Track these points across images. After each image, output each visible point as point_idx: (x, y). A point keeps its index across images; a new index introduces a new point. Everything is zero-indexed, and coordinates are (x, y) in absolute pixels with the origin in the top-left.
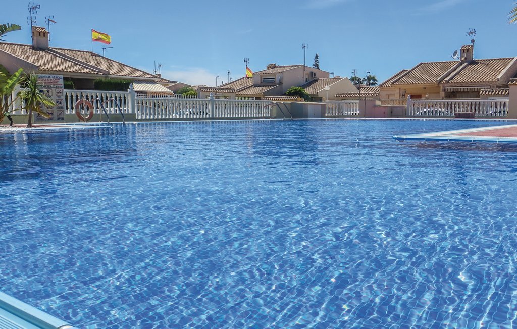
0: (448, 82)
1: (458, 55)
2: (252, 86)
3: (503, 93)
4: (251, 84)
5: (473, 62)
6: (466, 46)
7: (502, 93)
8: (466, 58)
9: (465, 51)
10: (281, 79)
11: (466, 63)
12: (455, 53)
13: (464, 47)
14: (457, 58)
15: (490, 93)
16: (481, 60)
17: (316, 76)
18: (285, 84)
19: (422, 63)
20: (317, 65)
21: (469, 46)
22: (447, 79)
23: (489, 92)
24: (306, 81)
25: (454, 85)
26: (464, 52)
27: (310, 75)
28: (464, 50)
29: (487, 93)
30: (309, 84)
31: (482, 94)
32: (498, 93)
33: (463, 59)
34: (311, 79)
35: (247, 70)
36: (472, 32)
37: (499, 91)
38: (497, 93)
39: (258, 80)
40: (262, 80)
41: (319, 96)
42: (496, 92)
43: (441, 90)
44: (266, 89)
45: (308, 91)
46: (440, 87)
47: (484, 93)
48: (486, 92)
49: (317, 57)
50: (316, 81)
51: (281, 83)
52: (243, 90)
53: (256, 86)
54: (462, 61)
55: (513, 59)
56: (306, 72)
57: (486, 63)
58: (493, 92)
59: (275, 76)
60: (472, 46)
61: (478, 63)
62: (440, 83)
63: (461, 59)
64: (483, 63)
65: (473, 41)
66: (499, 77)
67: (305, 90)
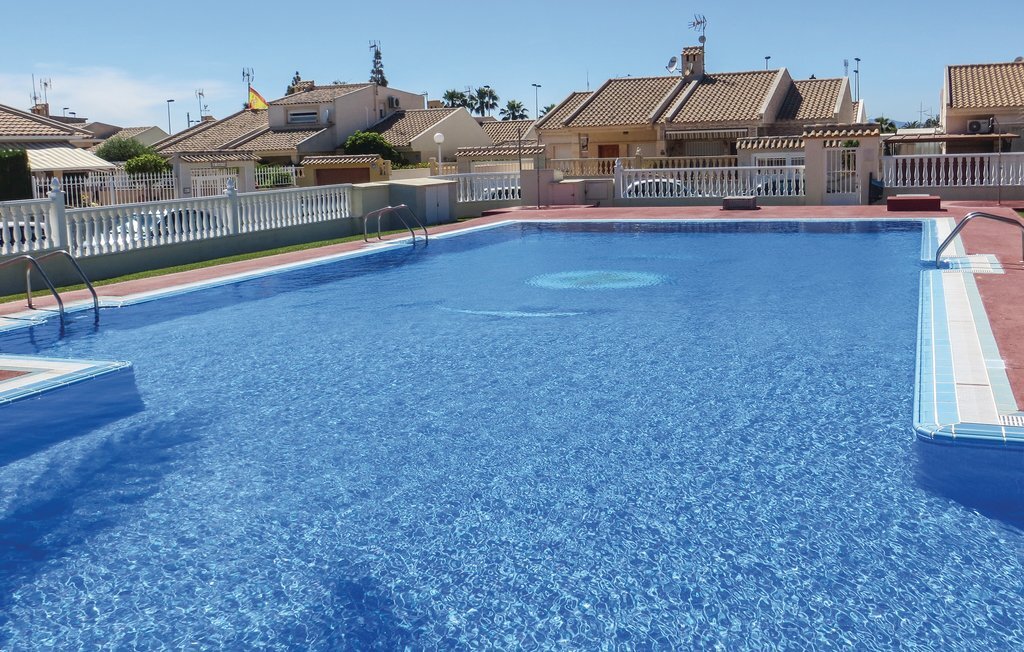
0: (670, 121)
1: (678, 65)
2: (268, 130)
3: (779, 145)
4: (266, 125)
5: (706, 80)
6: (691, 49)
7: (776, 145)
8: (692, 72)
9: (691, 58)
10: (332, 114)
11: (694, 82)
12: (673, 62)
13: (686, 49)
14: (676, 71)
15: (755, 146)
16: (719, 76)
17: (401, 105)
18: (341, 124)
19: (610, 81)
20: (380, 72)
21: (696, 48)
22: (669, 114)
23: (753, 143)
24: (382, 117)
25: (682, 126)
26: (688, 60)
27: (387, 105)
28: (688, 56)
29: (749, 146)
30: (386, 124)
31: (740, 147)
32: (770, 146)
33: (688, 73)
34: (389, 113)
35: (252, 94)
36: (700, 22)
37: (771, 142)
38: (767, 145)
39: (280, 117)
40: (290, 117)
41: (414, 148)
42: (765, 142)
43: (658, 137)
44: (301, 138)
45: (390, 138)
46: (656, 131)
47: (743, 146)
48: (747, 143)
49: (378, 55)
50: (401, 115)
51: (331, 124)
52: (250, 140)
53: (276, 130)
54: (686, 77)
55: (776, 72)
56: (379, 97)
57: (729, 80)
58: (759, 143)
59: (318, 108)
60: (702, 48)
61: (716, 80)
62: (655, 122)
63: (683, 73)
64: (724, 82)
65: (702, 39)
66: (762, 110)
67: (383, 135)
